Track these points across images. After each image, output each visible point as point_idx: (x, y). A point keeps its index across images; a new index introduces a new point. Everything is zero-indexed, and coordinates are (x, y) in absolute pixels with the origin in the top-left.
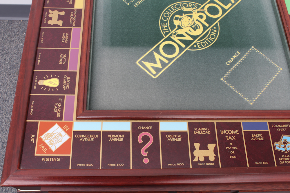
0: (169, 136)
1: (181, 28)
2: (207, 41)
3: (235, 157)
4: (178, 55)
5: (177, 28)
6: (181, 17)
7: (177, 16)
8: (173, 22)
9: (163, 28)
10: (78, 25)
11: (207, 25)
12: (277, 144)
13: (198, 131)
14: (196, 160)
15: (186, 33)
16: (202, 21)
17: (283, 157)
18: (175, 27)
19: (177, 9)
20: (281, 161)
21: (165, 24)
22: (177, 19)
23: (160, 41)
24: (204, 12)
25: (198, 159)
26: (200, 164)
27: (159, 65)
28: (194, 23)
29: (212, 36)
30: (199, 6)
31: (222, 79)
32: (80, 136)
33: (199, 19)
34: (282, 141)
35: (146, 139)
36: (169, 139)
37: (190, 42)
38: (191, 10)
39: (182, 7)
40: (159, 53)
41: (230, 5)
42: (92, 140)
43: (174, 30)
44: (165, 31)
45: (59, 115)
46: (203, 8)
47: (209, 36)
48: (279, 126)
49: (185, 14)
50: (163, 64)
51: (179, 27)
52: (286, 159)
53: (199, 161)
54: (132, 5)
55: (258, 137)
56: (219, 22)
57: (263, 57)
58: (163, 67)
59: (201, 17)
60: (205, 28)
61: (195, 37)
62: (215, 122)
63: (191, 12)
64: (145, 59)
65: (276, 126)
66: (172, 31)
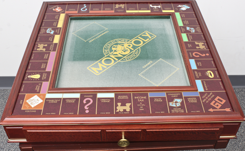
0: (103, 100)
1: (116, 51)
2: (132, 57)
3: (143, 109)
4: (113, 64)
5: (114, 51)
6: (117, 46)
7: (114, 46)
8: (112, 48)
9: (106, 52)
10: (54, 50)
11: (133, 49)
12: (171, 103)
13: (120, 98)
14: (118, 111)
15: (119, 53)
16: (130, 47)
17: (174, 109)
18: (113, 51)
19: (115, 43)
20: (173, 111)
21: (107, 50)
22: (114, 47)
23: (103, 58)
24: (131, 43)
25: (119, 111)
26: (120, 113)
27: (101, 69)
28: (125, 49)
29: (135, 55)
30: (128, 41)
31: (139, 75)
32: (49, 100)
33: (128, 47)
34: (175, 102)
35: (88, 102)
36: (102, 101)
37: (121, 58)
38: (124, 43)
39: (118, 41)
40: (102, 63)
41: (148, 39)
42: (56, 102)
43: (112, 52)
44: (106, 53)
45: (38, 91)
46: (131, 41)
47: (133, 54)
48: (173, 94)
49: (119, 45)
50: (103, 68)
51: (115, 51)
52: (176, 110)
53: (120, 112)
54: (87, 42)
55: (159, 100)
56: (140, 48)
57: (167, 63)
58: (103, 70)
59: (129, 46)
60: (131, 51)
61: (124, 55)
62: (132, 93)
63: (124, 44)
64: (93, 66)
65: (171, 94)
66: (110, 53)
